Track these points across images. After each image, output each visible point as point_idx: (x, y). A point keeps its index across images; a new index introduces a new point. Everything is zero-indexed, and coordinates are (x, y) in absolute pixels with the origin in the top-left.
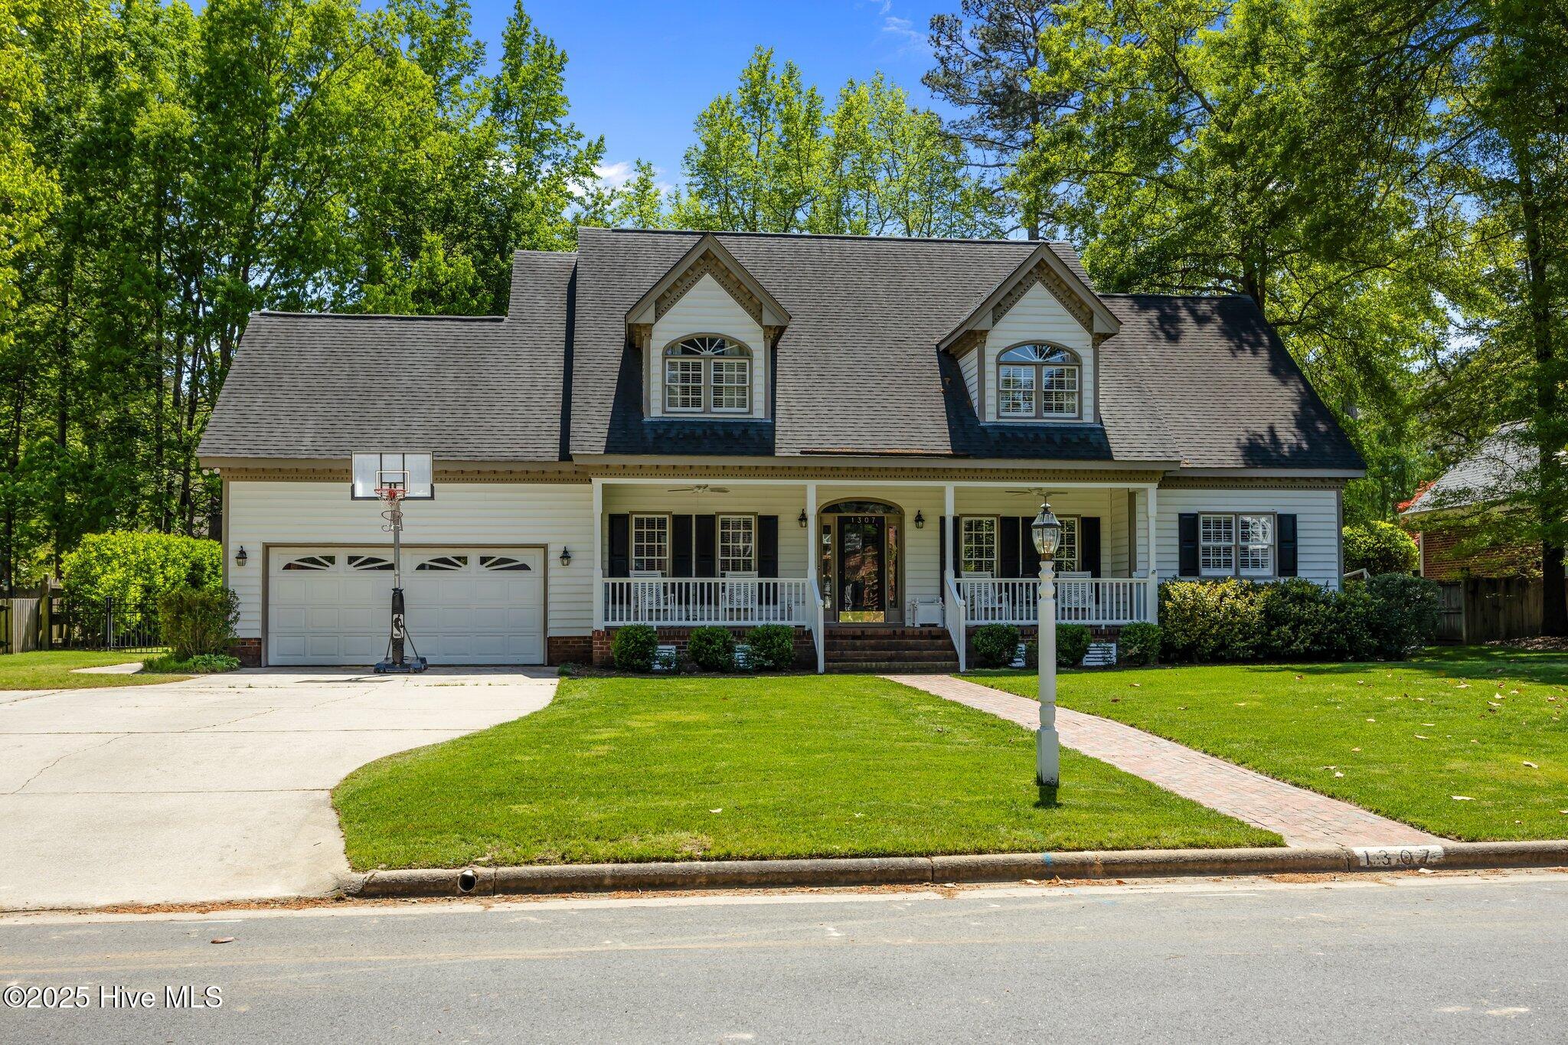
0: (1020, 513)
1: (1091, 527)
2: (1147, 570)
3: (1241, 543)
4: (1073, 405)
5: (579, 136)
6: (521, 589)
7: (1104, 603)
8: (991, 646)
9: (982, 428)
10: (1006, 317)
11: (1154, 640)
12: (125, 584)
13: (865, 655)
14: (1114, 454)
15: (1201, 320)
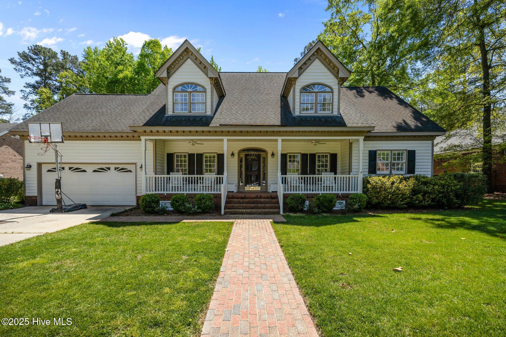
0: (308, 152)
1: (334, 157)
2: (358, 172)
3: (393, 162)
4: (329, 108)
6: (128, 178)
7: (338, 183)
8: (294, 204)
9: (293, 117)
10: (304, 74)
11: (364, 201)
13: (243, 206)
14: (347, 124)
15: (370, 92)
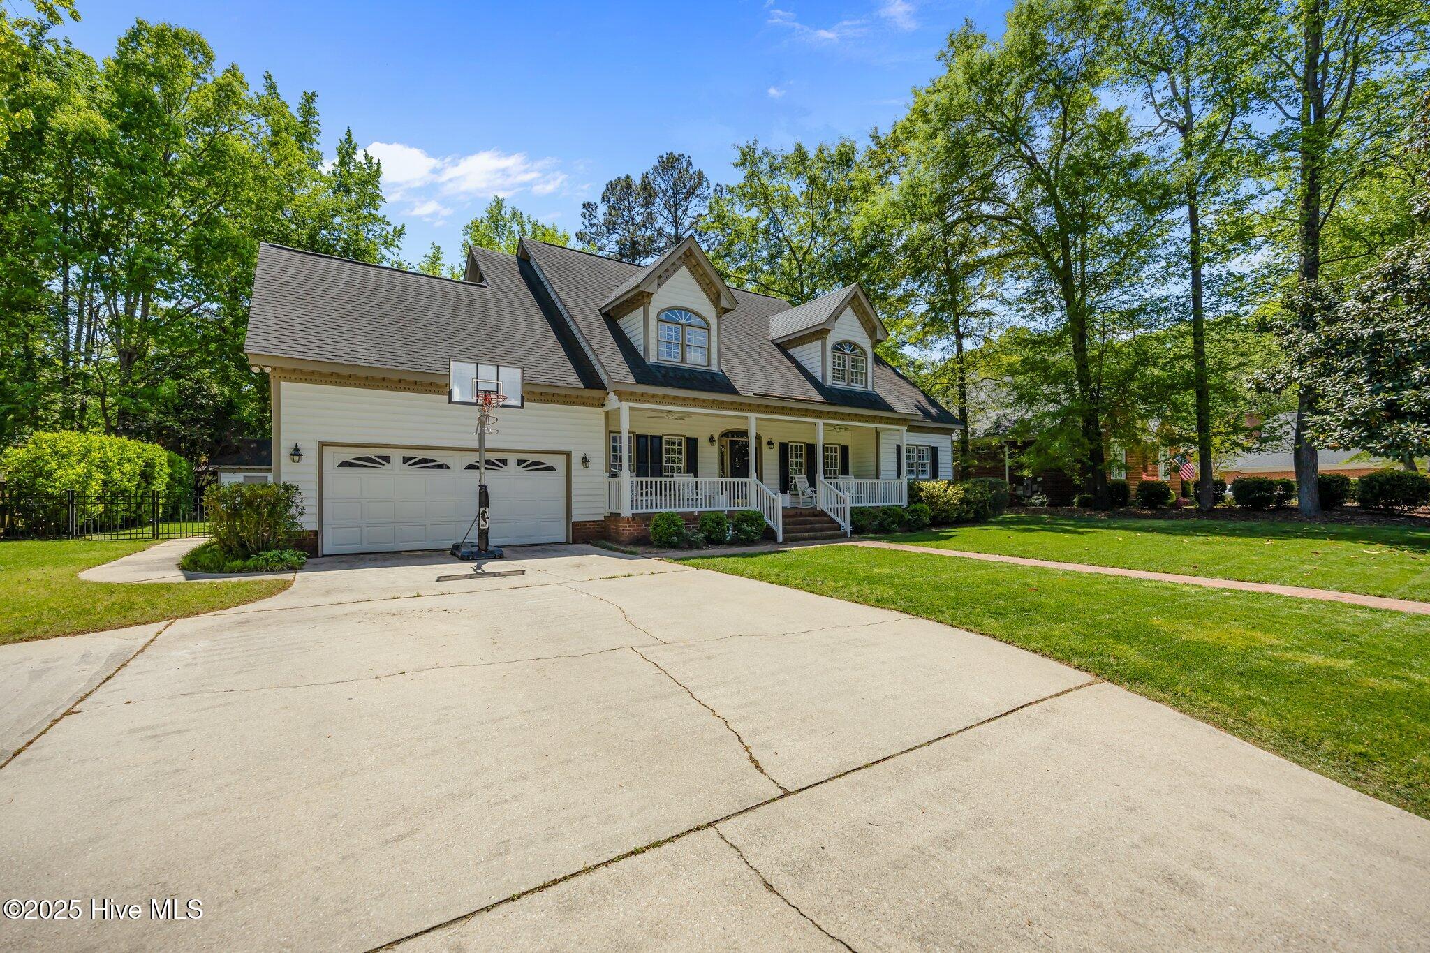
1: (844, 451)
3: (918, 461)
4: (862, 380)
5: (388, 224)
6: (548, 484)
9: (828, 389)
10: (836, 324)
12: (88, 477)
